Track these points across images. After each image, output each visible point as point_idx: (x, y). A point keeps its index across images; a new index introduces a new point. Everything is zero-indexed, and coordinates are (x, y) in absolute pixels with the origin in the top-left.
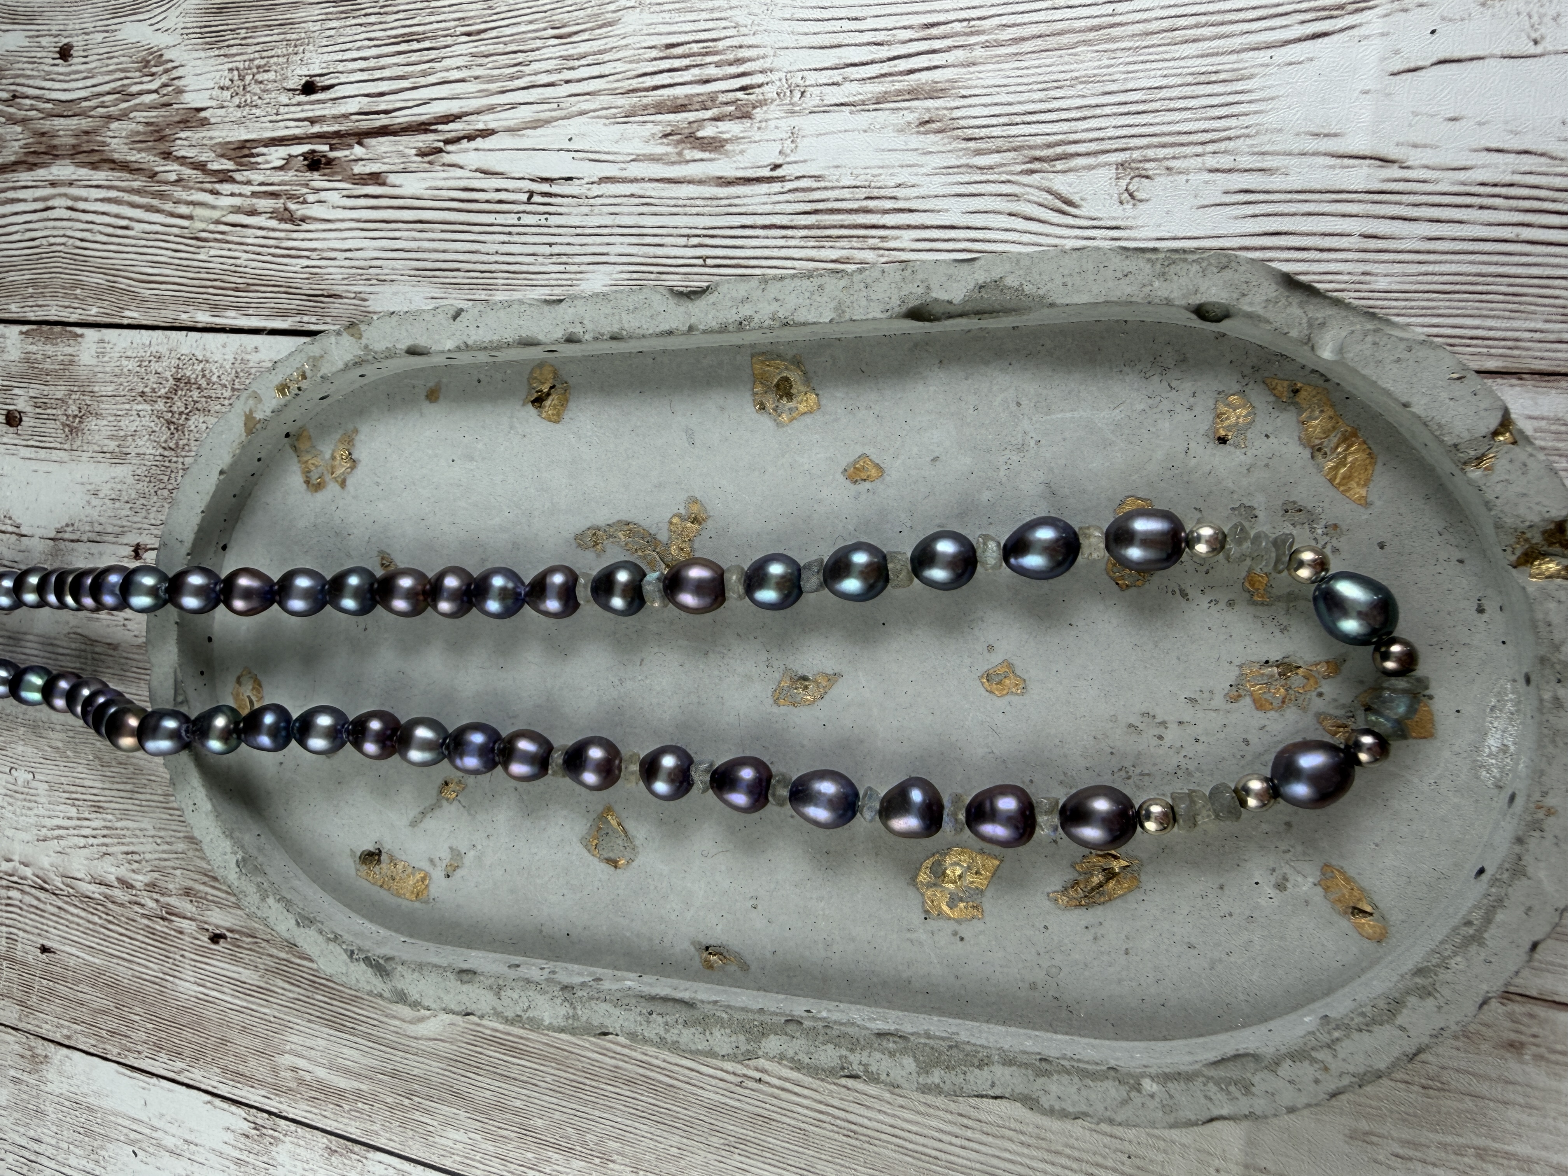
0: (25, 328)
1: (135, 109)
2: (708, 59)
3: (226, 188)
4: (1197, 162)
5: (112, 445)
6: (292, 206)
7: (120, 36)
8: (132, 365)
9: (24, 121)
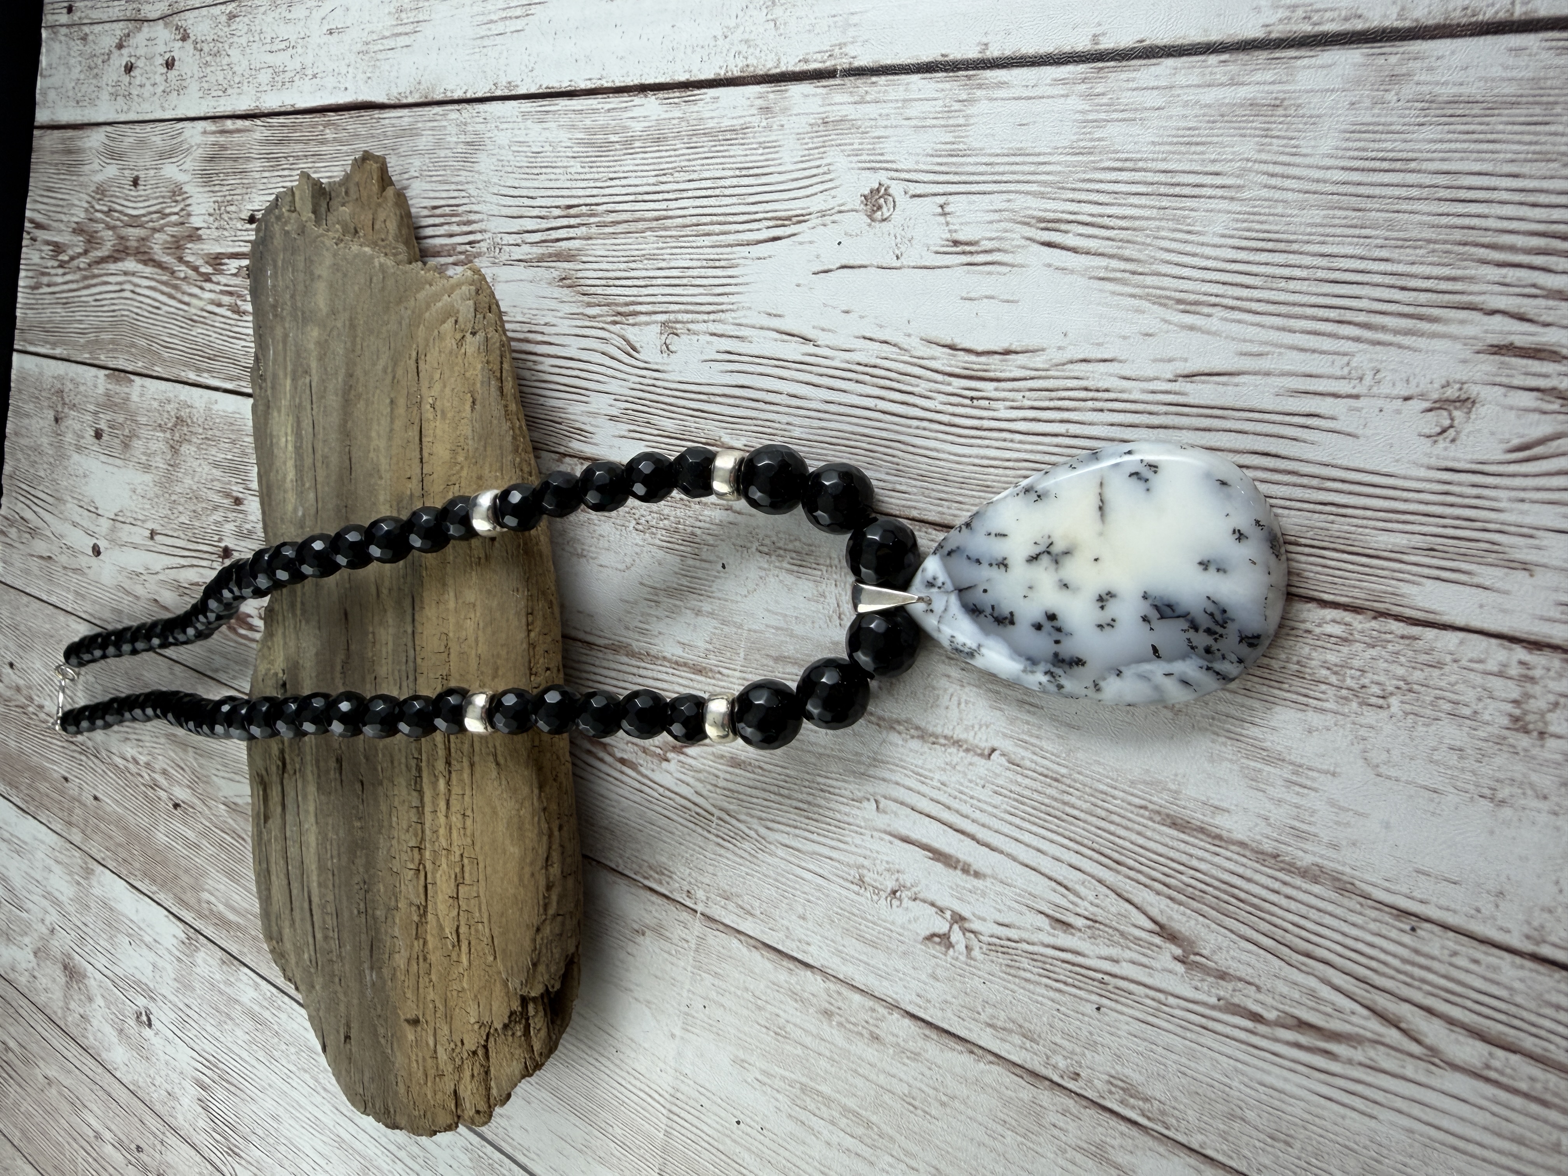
0: (107, 372)
1: (167, 225)
2: (454, 219)
3: (208, 286)
4: (702, 327)
5: (144, 459)
6: (239, 303)
7: (162, 172)
8: (155, 404)
9: (113, 228)
